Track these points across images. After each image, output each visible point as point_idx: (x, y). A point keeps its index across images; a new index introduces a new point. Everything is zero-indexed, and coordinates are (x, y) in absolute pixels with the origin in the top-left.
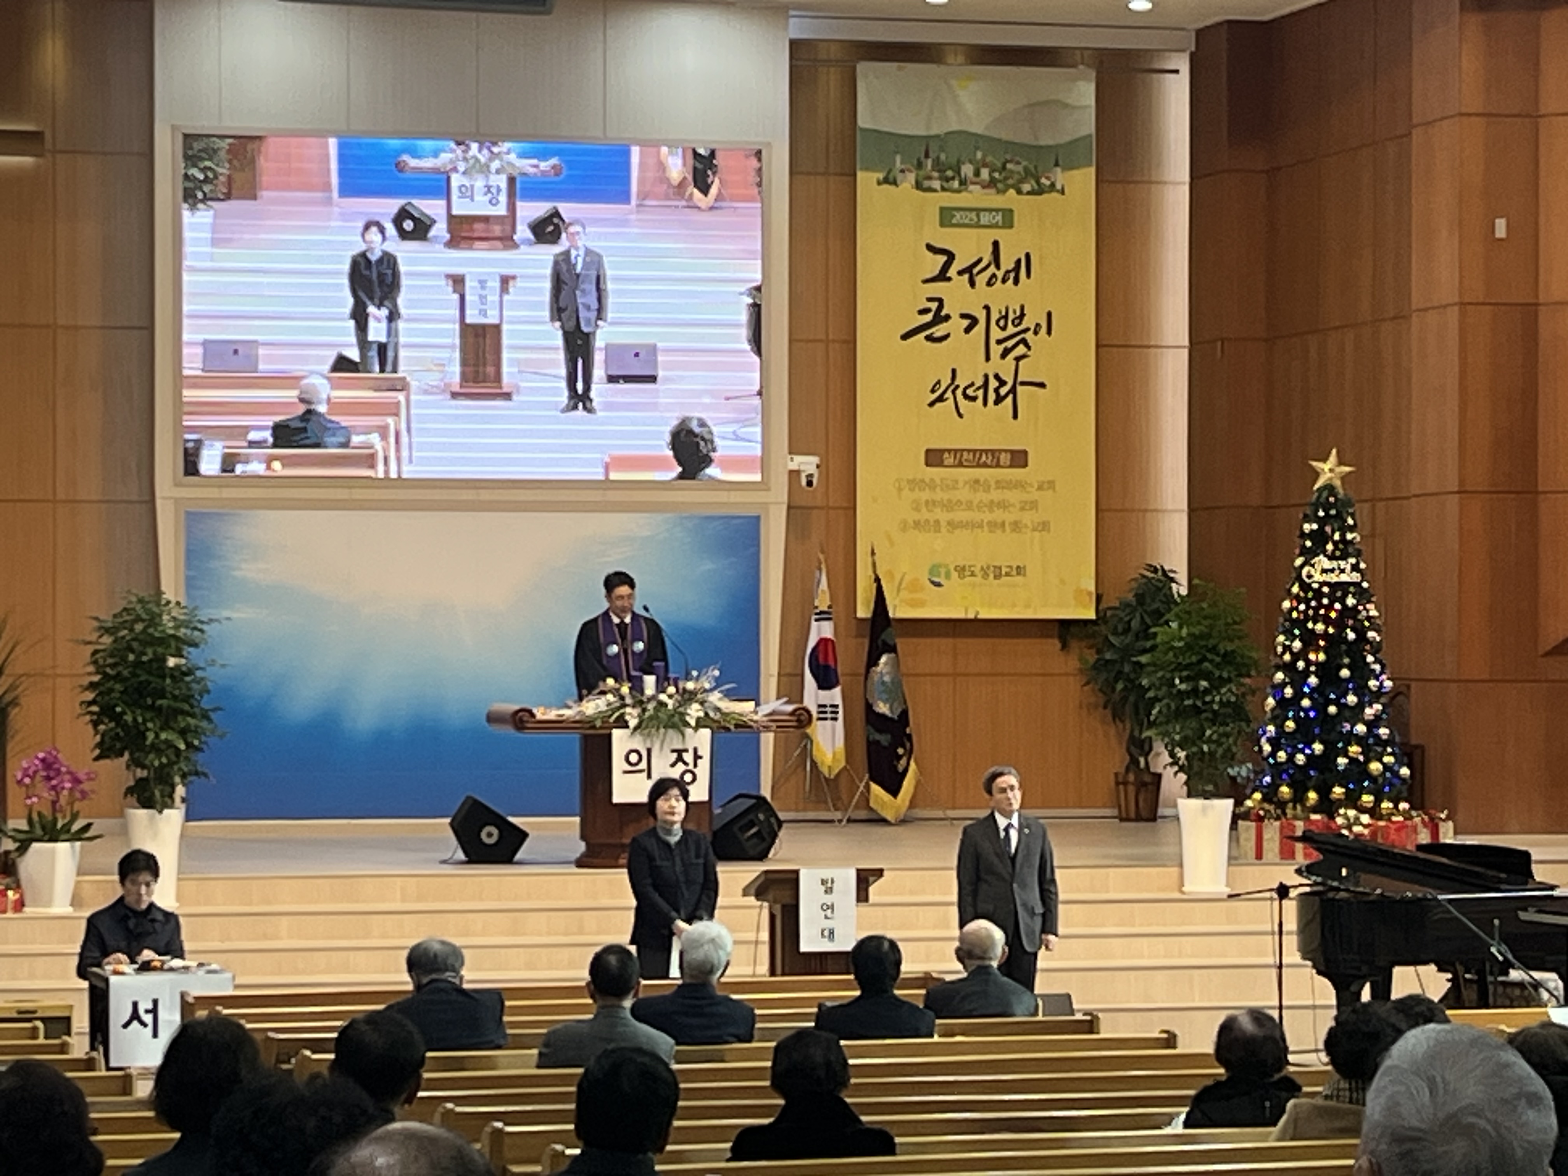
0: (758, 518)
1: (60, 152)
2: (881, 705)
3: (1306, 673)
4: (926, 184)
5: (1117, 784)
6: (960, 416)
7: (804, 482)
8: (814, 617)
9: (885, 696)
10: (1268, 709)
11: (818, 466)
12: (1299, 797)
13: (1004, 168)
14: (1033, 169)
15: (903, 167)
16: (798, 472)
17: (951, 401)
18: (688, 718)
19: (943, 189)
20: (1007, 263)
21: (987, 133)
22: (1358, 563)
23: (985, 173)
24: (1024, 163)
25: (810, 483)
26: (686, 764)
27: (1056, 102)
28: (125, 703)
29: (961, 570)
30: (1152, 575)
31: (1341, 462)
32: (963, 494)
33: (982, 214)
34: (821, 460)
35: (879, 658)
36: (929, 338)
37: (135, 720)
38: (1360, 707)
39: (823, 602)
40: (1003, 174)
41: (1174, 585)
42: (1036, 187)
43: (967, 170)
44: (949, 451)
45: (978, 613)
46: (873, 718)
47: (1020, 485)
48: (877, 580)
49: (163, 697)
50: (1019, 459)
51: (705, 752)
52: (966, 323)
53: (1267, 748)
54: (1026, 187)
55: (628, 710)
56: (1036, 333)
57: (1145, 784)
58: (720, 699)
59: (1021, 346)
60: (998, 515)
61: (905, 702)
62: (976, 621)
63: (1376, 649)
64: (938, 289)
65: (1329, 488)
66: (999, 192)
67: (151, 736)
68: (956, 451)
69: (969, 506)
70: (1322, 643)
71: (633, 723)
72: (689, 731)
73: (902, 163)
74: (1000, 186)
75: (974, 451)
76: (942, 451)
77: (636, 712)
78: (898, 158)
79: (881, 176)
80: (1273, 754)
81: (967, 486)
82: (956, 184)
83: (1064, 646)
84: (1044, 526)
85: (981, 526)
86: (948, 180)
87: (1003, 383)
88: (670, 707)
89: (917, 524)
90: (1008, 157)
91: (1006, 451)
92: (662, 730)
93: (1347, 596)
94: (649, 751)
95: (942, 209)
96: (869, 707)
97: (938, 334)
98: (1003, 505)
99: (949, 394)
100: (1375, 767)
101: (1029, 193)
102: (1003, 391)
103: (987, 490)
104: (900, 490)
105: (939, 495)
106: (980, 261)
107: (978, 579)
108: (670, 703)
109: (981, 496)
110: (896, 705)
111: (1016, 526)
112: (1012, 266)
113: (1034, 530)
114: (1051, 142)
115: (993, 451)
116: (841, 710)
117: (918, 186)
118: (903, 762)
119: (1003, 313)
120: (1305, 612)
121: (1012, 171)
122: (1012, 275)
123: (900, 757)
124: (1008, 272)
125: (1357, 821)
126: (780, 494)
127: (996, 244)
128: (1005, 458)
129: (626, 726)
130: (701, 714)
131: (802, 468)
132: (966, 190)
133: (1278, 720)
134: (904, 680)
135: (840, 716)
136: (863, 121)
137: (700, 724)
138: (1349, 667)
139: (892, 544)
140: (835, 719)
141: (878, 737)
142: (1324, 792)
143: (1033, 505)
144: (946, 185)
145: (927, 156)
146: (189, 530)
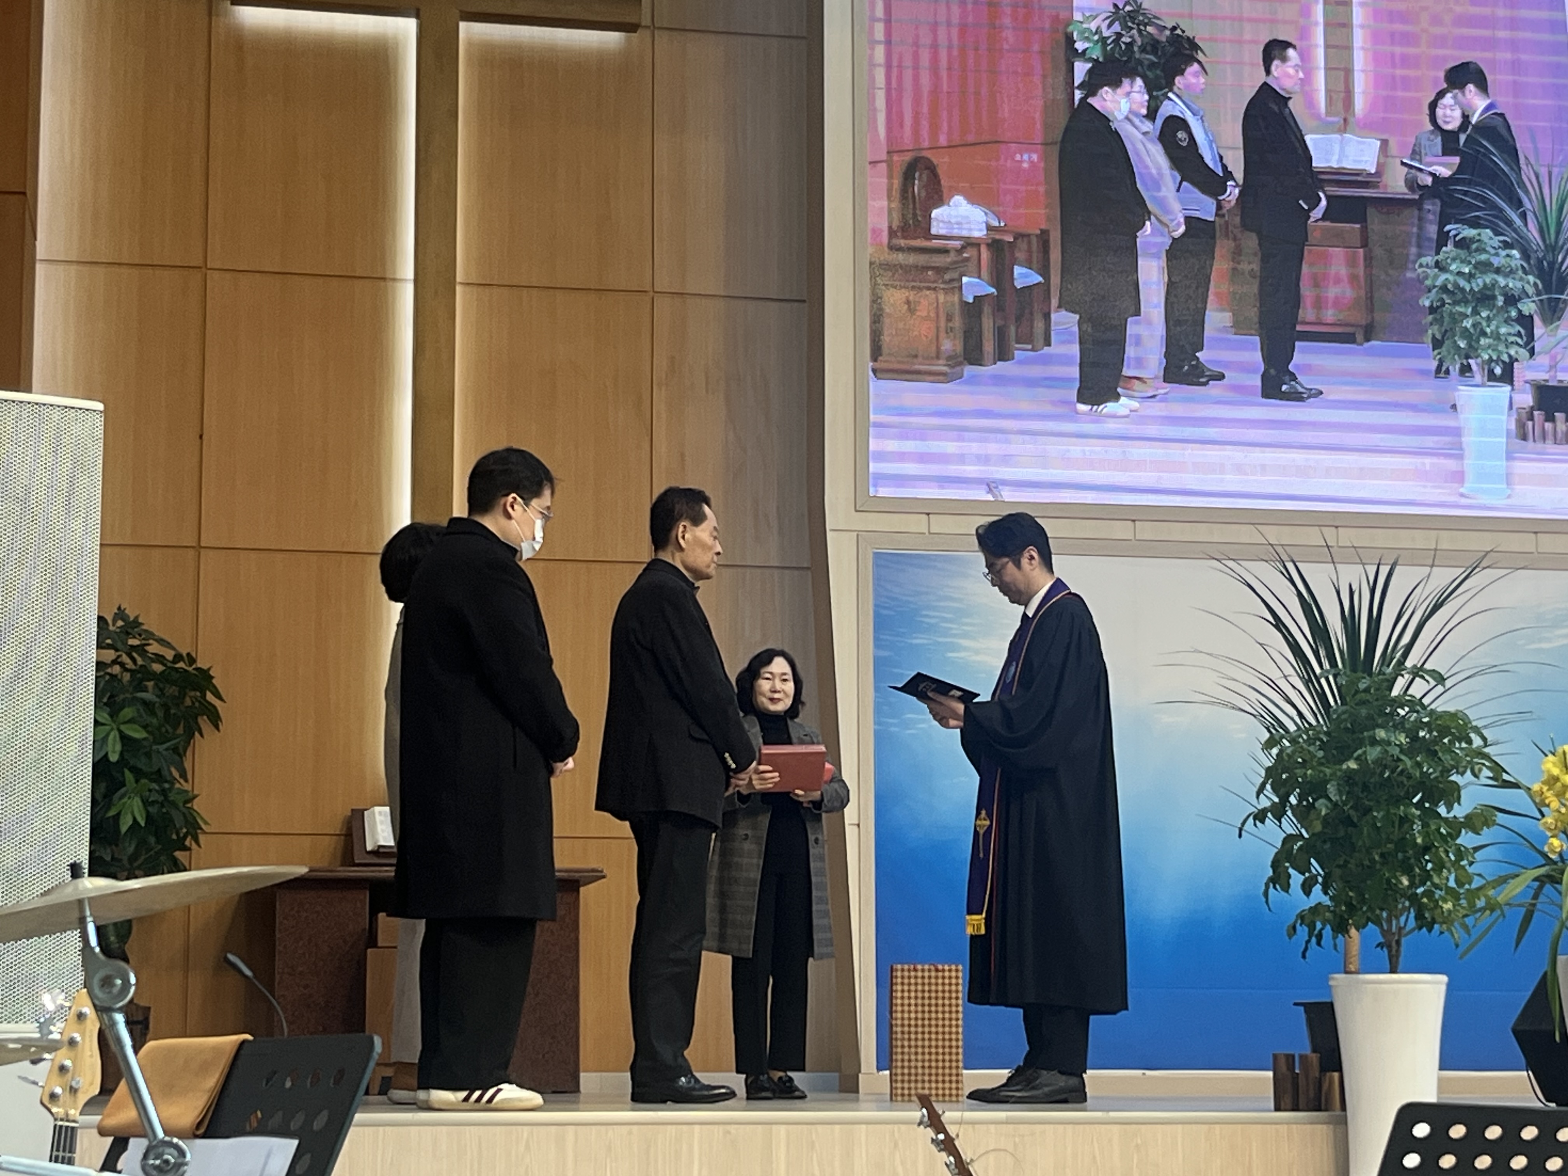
1: (659, 28)
146: (878, 581)
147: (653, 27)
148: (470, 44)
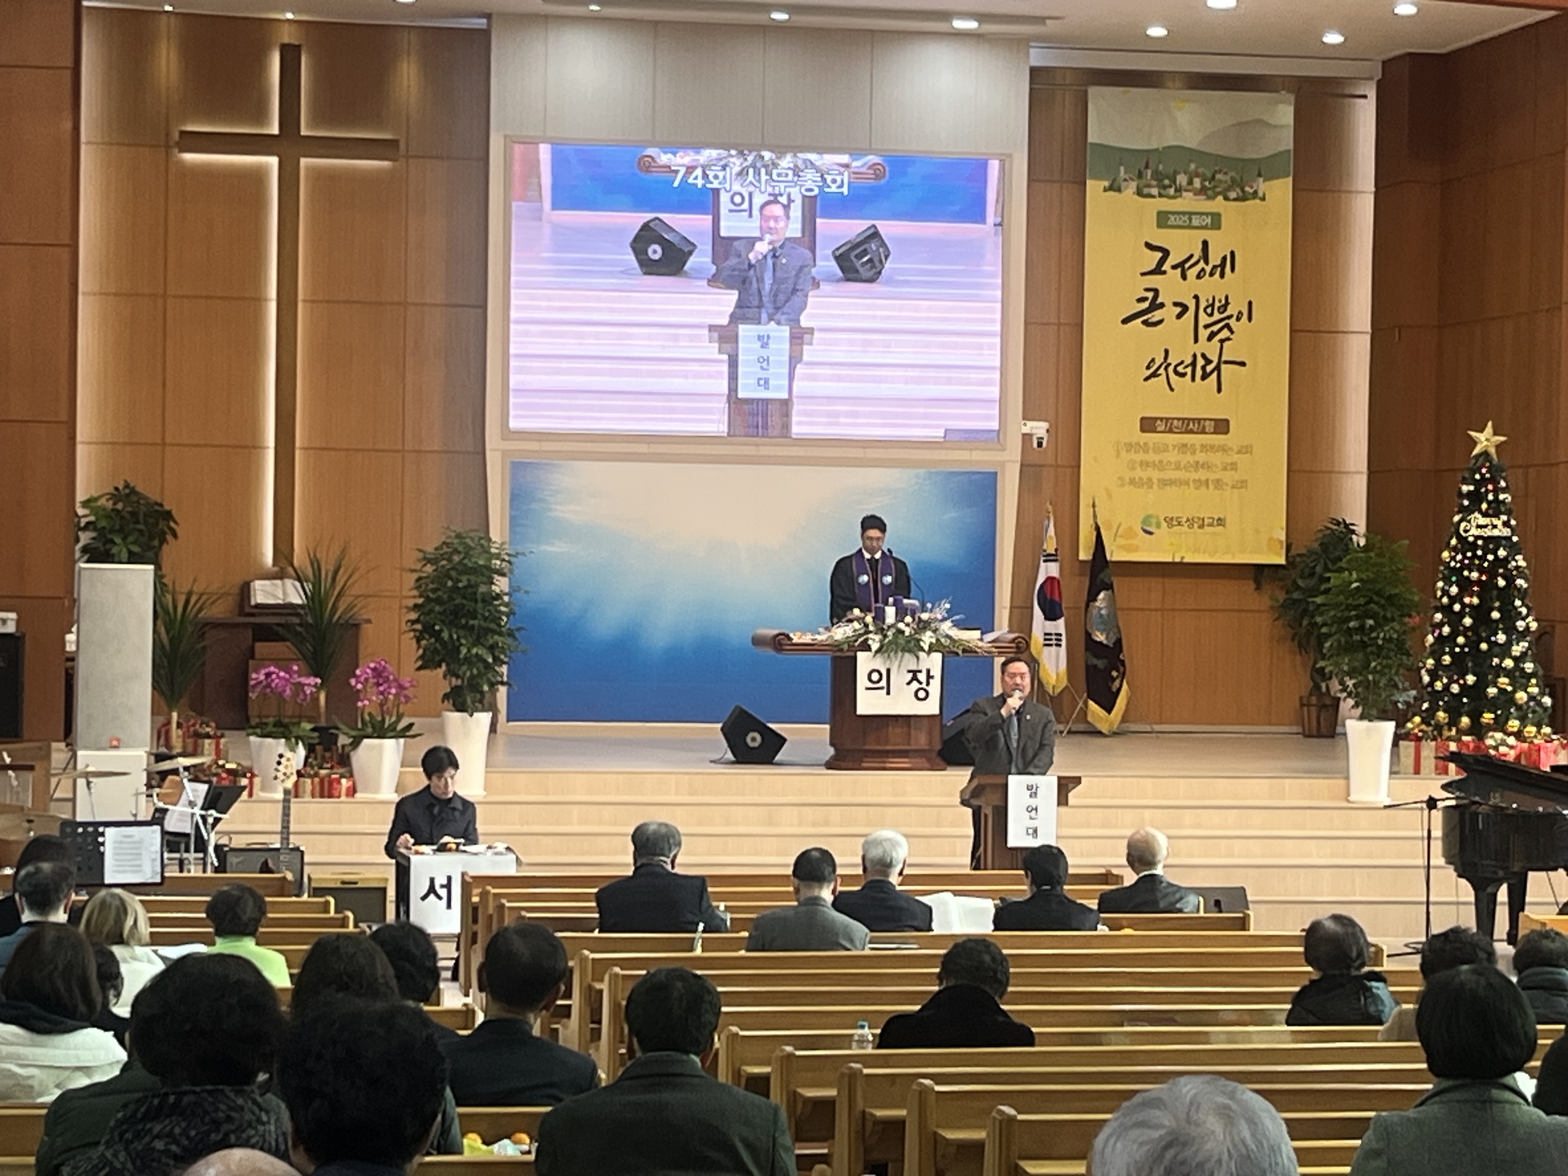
0: (996, 473)
1: (412, 157)
2: (1098, 634)
3: (1461, 615)
4: (1146, 191)
5: (1302, 705)
6: (1172, 389)
7: (1035, 445)
8: (1042, 559)
9: (1102, 627)
10: (1427, 645)
11: (1048, 431)
12: (1453, 722)
13: (1213, 177)
14: (1238, 179)
15: (1127, 177)
16: (1030, 436)
17: (1164, 376)
18: (922, 644)
19: (1161, 195)
20: (1215, 259)
21: (1199, 148)
22: (1509, 520)
23: (1197, 183)
24: (1233, 174)
25: (1040, 444)
26: (921, 683)
27: (1260, 122)
28: (443, 622)
29: (1169, 521)
30: (1335, 527)
31: (1495, 433)
32: (1172, 457)
33: (1193, 217)
34: (1051, 426)
35: (1098, 594)
36: (1145, 323)
37: (451, 636)
38: (1509, 644)
39: (1050, 546)
40: (1213, 184)
41: (1354, 537)
42: (1241, 194)
43: (1182, 179)
44: (1161, 419)
45: (1183, 558)
46: (1091, 645)
47: (1224, 449)
48: (1098, 529)
49: (475, 618)
50: (1222, 426)
51: (937, 672)
52: (1179, 310)
53: (1426, 679)
54: (1233, 195)
55: (871, 636)
56: (1238, 319)
57: (1324, 706)
58: (950, 628)
59: (1226, 330)
60: (1202, 475)
61: (1119, 632)
62: (1181, 564)
63: (1523, 594)
64: (1154, 281)
65: (1485, 454)
66: (1209, 198)
67: (464, 651)
68: (1167, 419)
69: (1178, 468)
70: (1475, 589)
71: (875, 646)
72: (922, 655)
73: (1126, 172)
74: (1210, 193)
75: (1183, 419)
76: (1156, 419)
77: (878, 637)
78: (1122, 169)
79: (1106, 184)
80: (1431, 684)
81: (1176, 451)
82: (1172, 191)
83: (1258, 587)
84: (1242, 484)
85: (1187, 483)
86: (1165, 187)
87: (1208, 362)
88: (907, 634)
89: (1132, 482)
90: (1217, 168)
91: (1211, 420)
92: (900, 654)
93: (1498, 549)
94: (888, 671)
95: (1160, 214)
96: (1088, 635)
97: (1154, 320)
98: (1206, 466)
99: (1162, 371)
100: (1521, 696)
101: (1235, 200)
102: (1209, 368)
103: (1194, 453)
104: (1118, 452)
105: (1151, 457)
106: (1191, 256)
107: (1185, 528)
108: (907, 631)
109: (1189, 458)
110: (1111, 634)
111: (1218, 484)
112: (1218, 262)
113: (1233, 487)
114: (1254, 156)
115: (1199, 420)
116: (1064, 638)
117: (1139, 193)
118: (1117, 683)
119: (1211, 301)
120: (1461, 562)
121: (1220, 181)
122: (1219, 269)
123: (1113, 679)
124: (1215, 267)
125: (1504, 743)
126: (1013, 454)
127: (1205, 244)
128: (1209, 426)
129: (869, 649)
130: (934, 641)
131: (1034, 431)
132: (1181, 196)
133: (1436, 653)
134: (1119, 613)
135: (1064, 643)
136: (1093, 137)
137: (932, 649)
138: (1499, 610)
139: (1110, 496)
140: (1060, 645)
141: (1095, 661)
142: (1475, 717)
143: (1234, 466)
144: (1162, 192)
145: (1147, 167)
146: (514, 477)
147: (407, 157)
148: (307, 168)
